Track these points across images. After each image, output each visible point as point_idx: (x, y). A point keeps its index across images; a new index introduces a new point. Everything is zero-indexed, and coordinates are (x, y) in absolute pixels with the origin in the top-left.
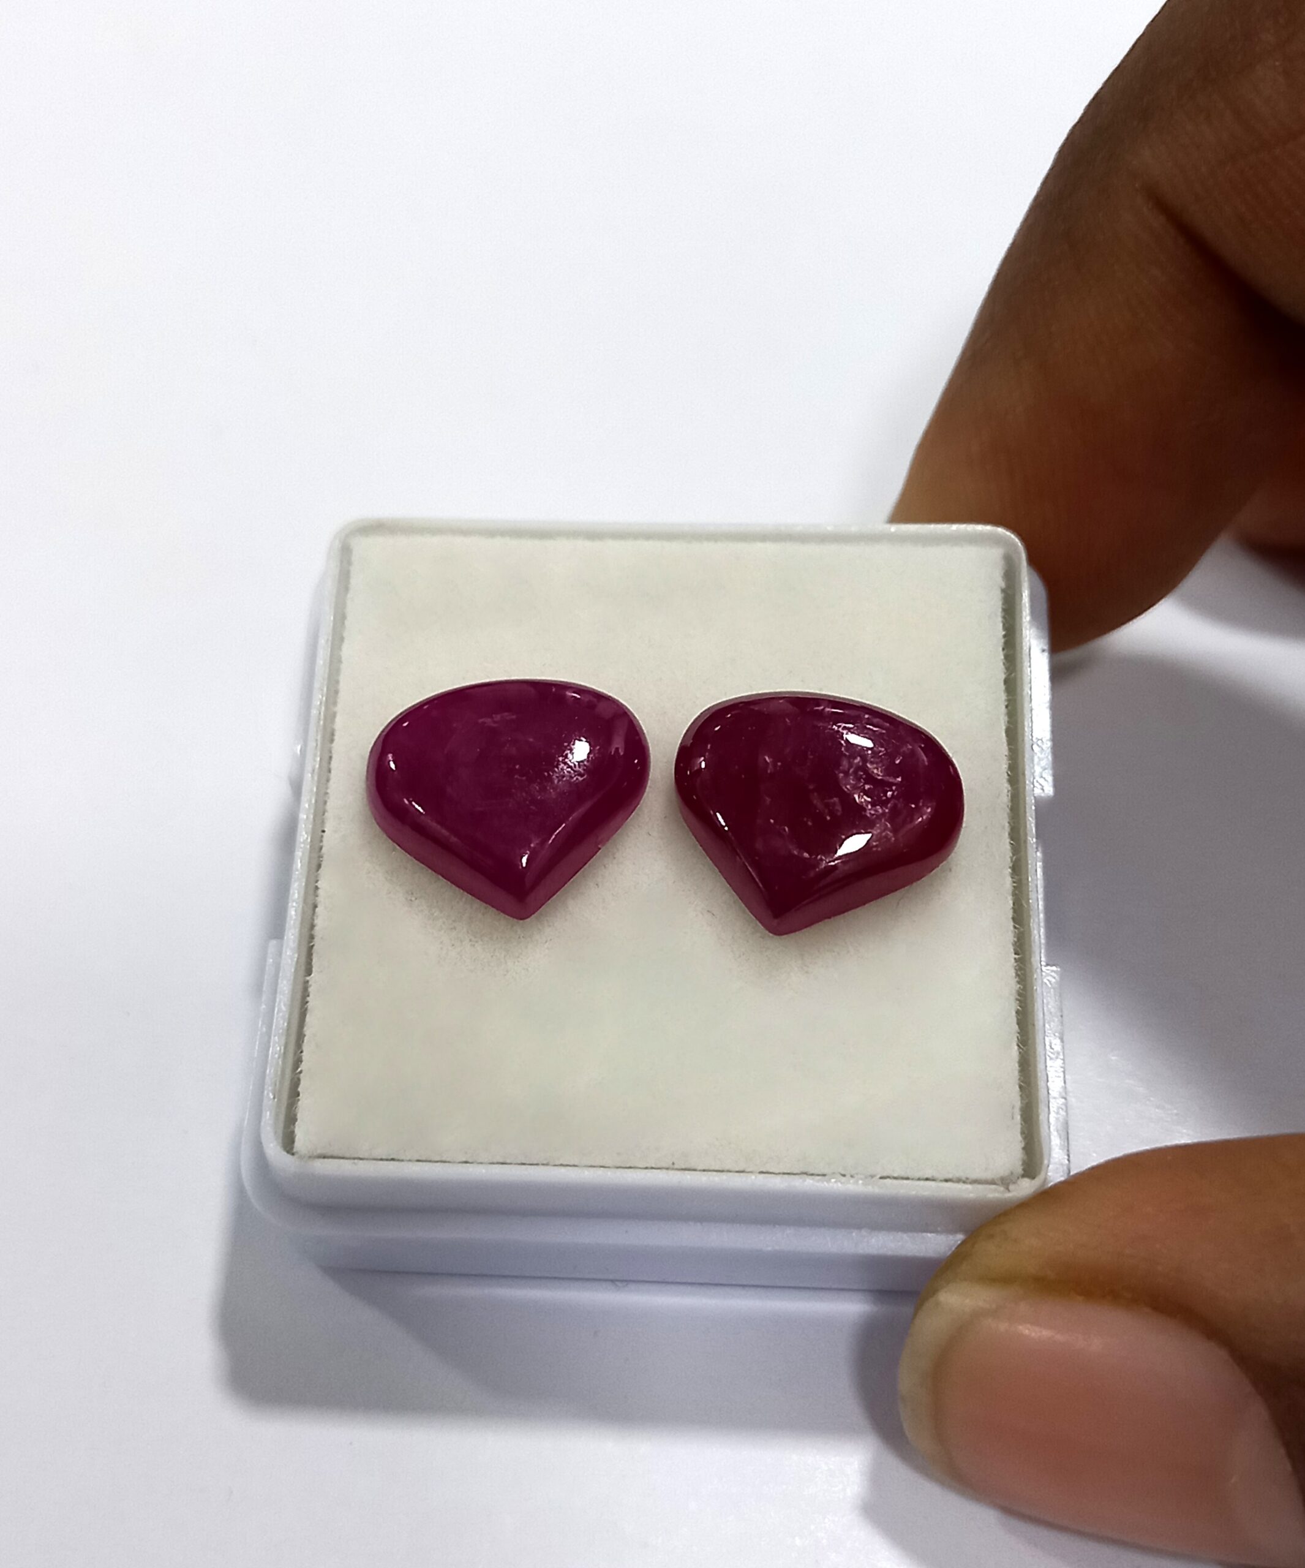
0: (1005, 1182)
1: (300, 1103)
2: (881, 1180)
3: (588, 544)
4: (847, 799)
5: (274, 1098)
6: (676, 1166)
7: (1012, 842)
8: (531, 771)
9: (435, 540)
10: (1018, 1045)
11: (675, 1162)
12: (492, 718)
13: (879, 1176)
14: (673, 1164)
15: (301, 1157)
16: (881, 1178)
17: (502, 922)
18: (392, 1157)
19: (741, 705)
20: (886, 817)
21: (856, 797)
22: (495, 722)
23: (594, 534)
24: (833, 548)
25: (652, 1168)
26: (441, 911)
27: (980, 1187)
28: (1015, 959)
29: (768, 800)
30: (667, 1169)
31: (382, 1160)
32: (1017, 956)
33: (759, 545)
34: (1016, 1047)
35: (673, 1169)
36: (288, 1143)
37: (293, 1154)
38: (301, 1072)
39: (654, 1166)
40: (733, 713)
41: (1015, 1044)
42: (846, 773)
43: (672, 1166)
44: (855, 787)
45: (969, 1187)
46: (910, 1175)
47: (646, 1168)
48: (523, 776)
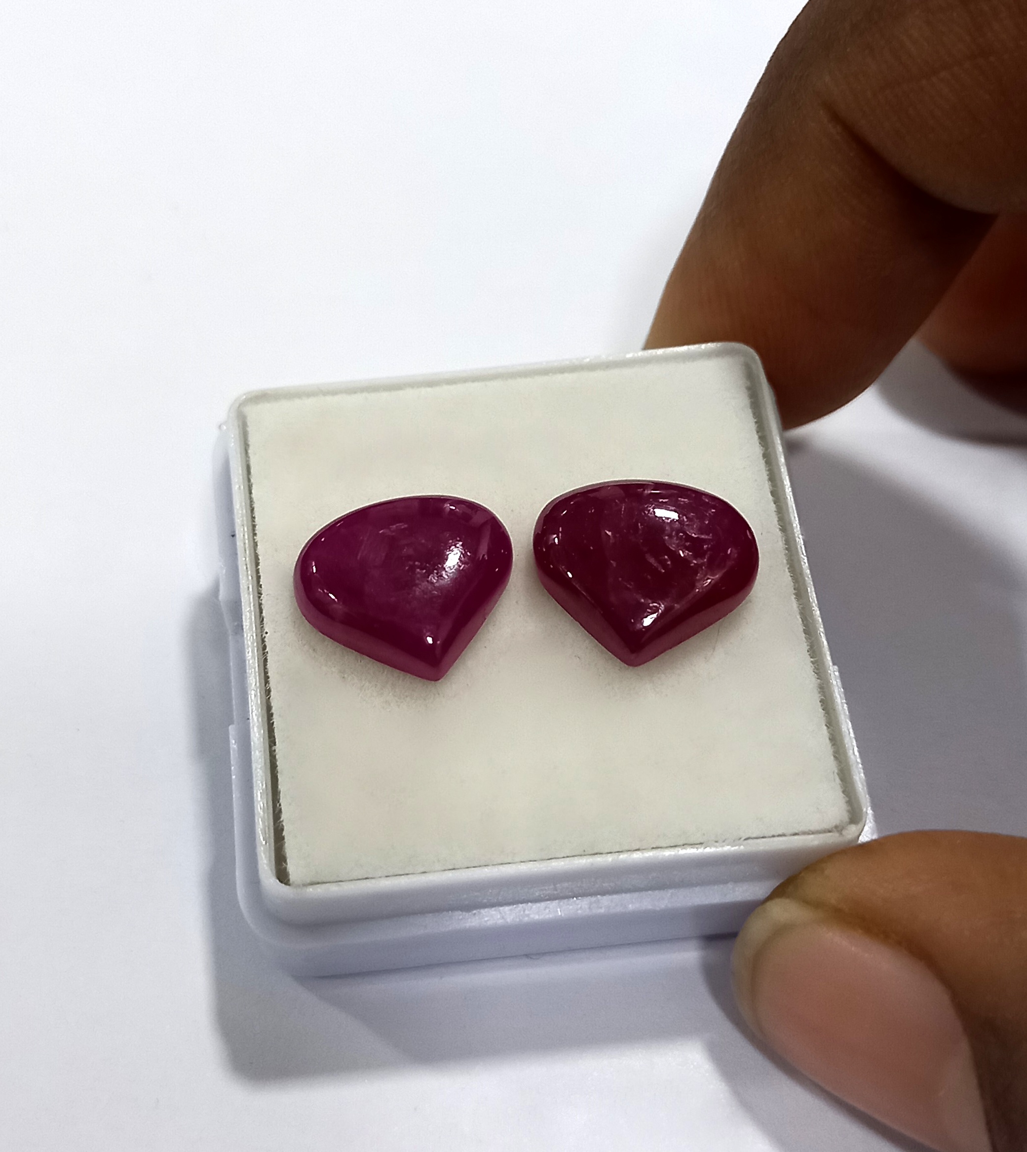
0: (838, 828)
1: (286, 845)
2: (746, 841)
3: (429, 389)
4: (674, 556)
5: (266, 843)
6: (586, 853)
7: (792, 575)
8: (428, 565)
9: (309, 402)
10: (826, 725)
11: (586, 850)
12: (390, 529)
13: (743, 839)
14: (584, 851)
15: (298, 886)
16: (745, 840)
17: (418, 684)
18: (366, 877)
19: (578, 495)
20: (706, 566)
21: (681, 552)
22: (393, 531)
23: (431, 383)
24: (616, 372)
25: (568, 857)
26: (370, 682)
27: (821, 835)
28: (812, 662)
29: (614, 563)
30: (581, 855)
31: (359, 879)
32: (812, 659)
33: (559, 377)
34: (825, 728)
35: (585, 855)
36: (282, 876)
37: (289, 885)
38: (283, 821)
39: (568, 855)
40: (574, 501)
41: (824, 725)
42: (670, 536)
43: (583, 853)
44: (678, 545)
45: (812, 836)
46: (766, 835)
47: (564, 857)
48: (423, 570)
